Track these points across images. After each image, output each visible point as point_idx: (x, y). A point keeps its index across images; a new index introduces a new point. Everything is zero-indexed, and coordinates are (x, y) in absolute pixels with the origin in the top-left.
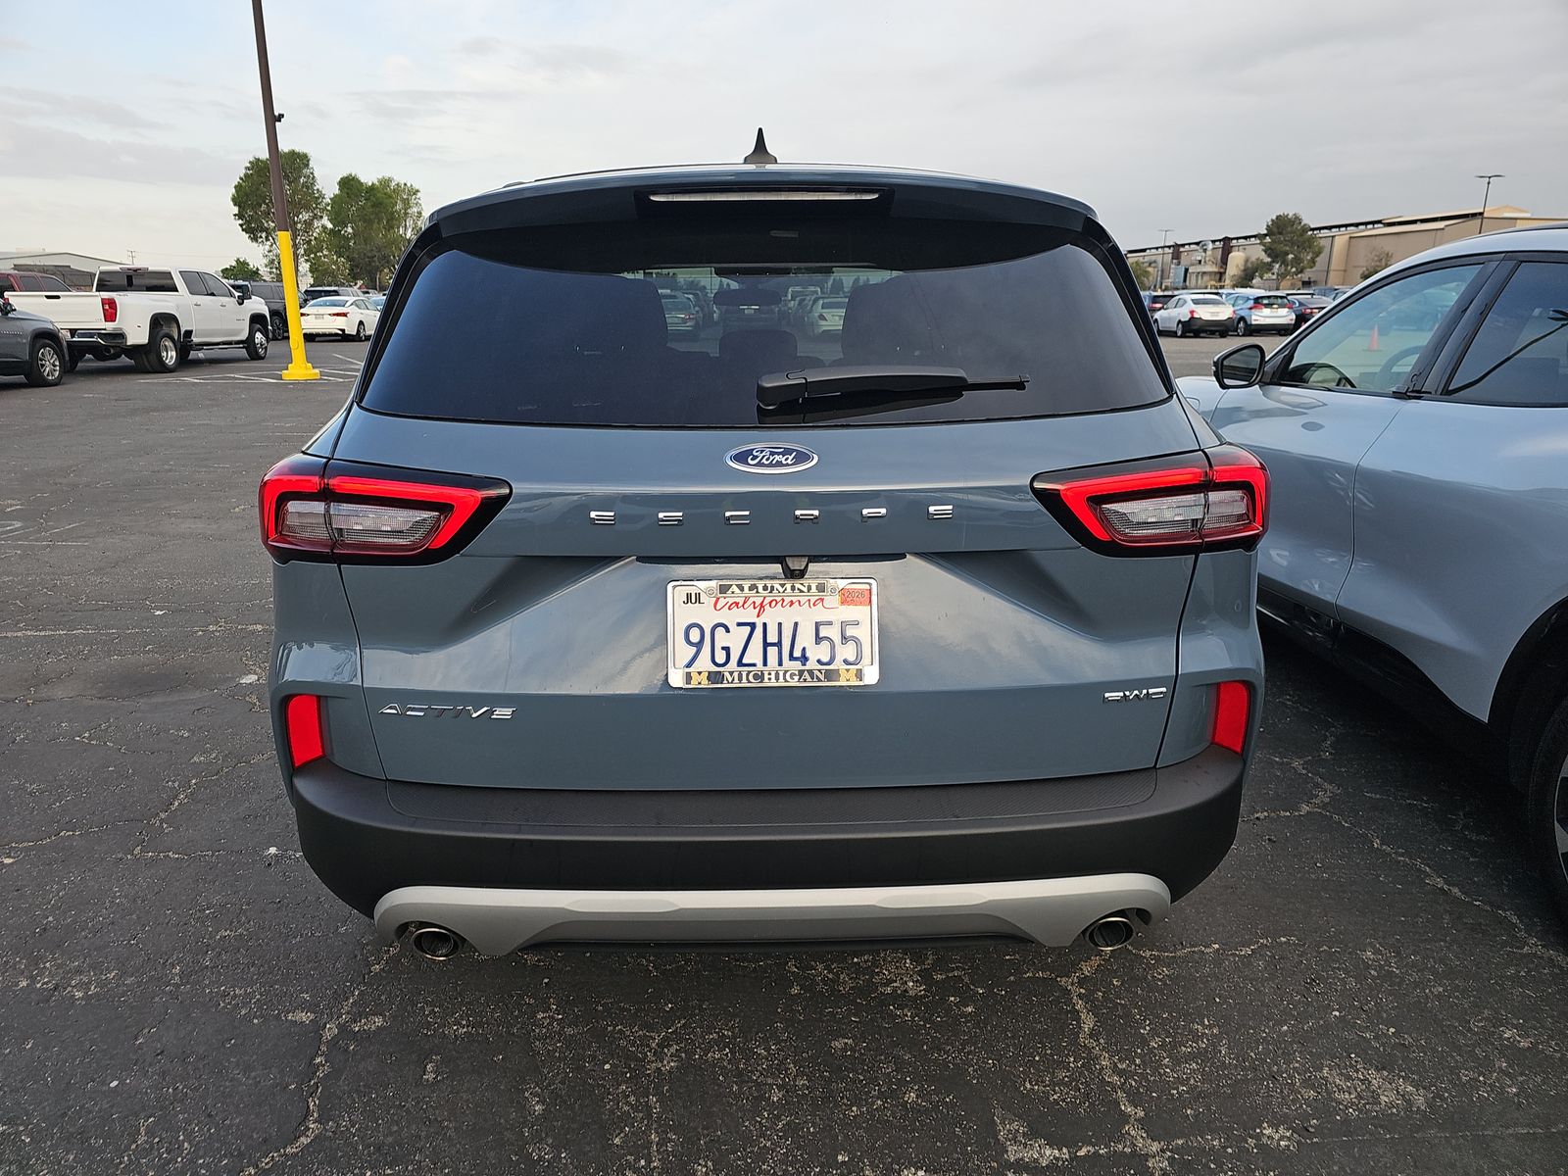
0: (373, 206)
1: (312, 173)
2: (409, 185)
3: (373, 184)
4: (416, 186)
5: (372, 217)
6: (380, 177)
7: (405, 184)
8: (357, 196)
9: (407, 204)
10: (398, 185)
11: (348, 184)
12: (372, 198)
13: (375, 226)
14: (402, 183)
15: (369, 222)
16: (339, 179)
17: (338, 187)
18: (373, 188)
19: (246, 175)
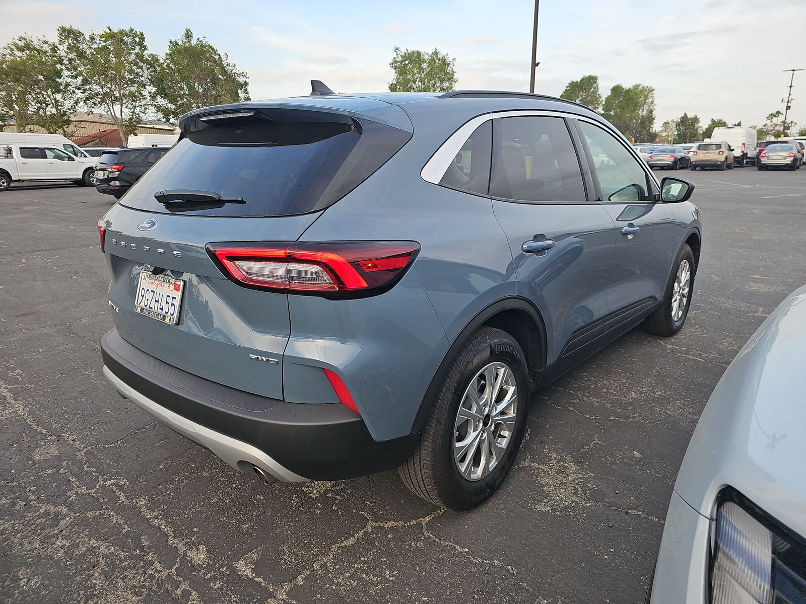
0: (627, 100)
1: (597, 86)
2: (649, 87)
3: (630, 88)
4: (653, 88)
5: (625, 106)
6: (634, 84)
7: (647, 87)
8: (619, 96)
9: (646, 97)
10: (643, 87)
11: (616, 90)
12: (627, 96)
13: (626, 110)
14: (646, 86)
15: (623, 109)
16: (612, 88)
17: (611, 92)
18: (629, 91)
19: (566, 90)
